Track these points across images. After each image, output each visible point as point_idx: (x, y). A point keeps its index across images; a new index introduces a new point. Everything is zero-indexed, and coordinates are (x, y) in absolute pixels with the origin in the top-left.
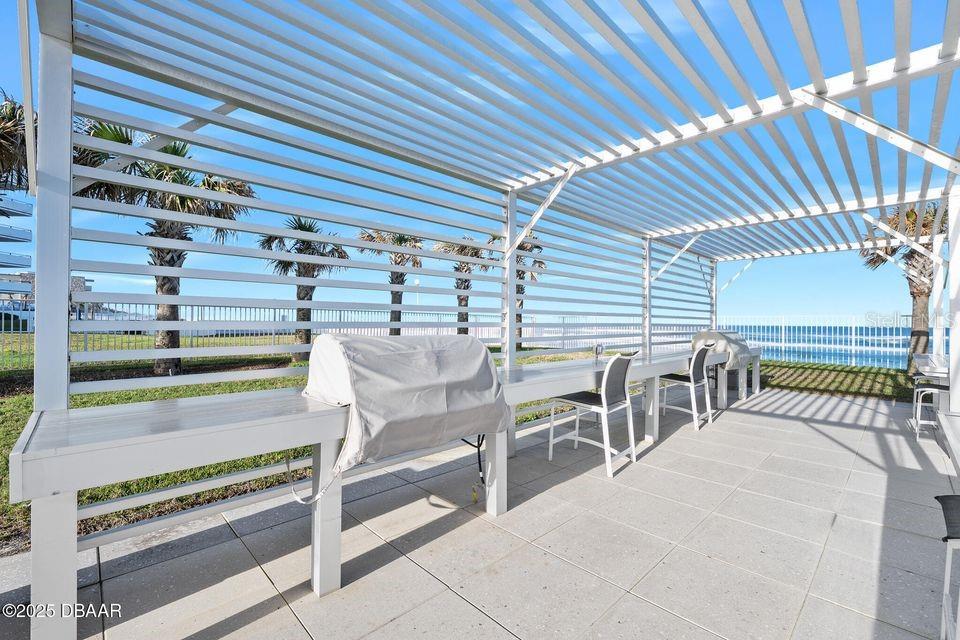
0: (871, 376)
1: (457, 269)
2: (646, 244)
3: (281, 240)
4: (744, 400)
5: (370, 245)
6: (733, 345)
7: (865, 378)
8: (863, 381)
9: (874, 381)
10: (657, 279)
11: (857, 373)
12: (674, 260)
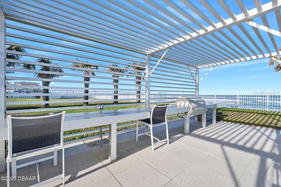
0: (273, 116)
1: (114, 76)
2: (146, 57)
3: (34, 66)
4: (204, 128)
5: (76, 68)
6: (193, 104)
7: (270, 117)
8: (268, 119)
9: (274, 119)
10: (153, 73)
11: (266, 115)
12: (158, 63)
